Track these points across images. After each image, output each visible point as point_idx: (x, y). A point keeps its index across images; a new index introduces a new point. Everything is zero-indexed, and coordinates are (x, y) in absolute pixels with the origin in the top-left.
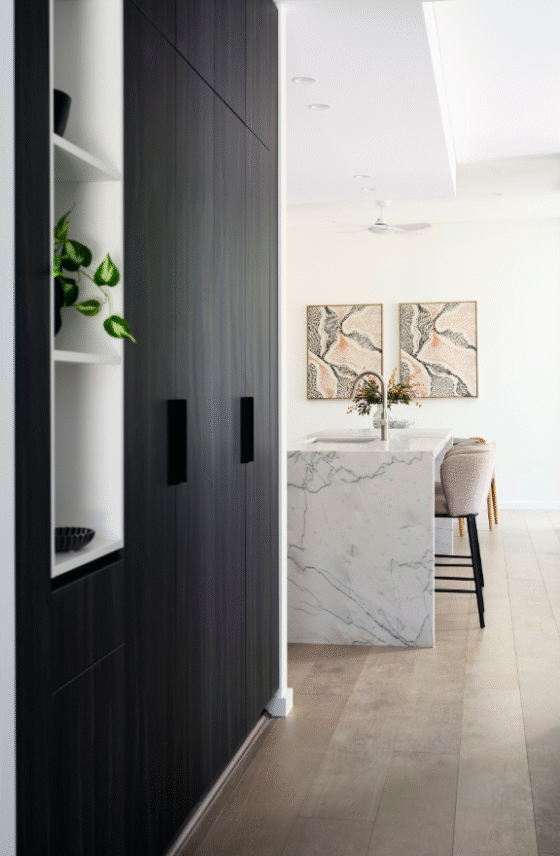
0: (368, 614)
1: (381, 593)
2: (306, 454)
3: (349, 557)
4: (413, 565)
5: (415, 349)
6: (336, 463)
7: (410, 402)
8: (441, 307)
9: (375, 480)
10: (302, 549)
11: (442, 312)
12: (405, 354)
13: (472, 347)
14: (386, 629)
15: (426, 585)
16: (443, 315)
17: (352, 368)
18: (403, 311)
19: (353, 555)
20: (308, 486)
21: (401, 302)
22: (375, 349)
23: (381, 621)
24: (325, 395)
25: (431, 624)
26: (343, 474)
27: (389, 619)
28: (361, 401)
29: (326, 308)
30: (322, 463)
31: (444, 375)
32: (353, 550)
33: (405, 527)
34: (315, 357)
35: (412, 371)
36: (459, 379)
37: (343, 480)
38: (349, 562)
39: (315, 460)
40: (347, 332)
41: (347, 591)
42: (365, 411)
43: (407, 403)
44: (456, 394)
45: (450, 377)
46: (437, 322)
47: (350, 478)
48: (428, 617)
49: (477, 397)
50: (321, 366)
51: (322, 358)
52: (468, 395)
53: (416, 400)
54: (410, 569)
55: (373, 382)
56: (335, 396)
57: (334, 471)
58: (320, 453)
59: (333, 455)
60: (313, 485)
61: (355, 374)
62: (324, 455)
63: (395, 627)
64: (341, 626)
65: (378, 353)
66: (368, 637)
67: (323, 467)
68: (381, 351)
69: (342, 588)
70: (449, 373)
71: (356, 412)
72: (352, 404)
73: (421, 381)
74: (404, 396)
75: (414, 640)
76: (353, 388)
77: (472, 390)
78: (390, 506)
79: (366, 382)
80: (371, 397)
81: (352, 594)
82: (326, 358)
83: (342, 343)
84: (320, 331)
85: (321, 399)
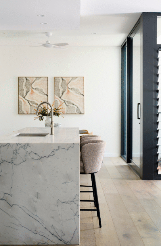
0: (46, 228)
1: (53, 218)
2: (13, 144)
3: (36, 199)
4: (69, 203)
5: (61, 95)
6: (29, 150)
7: (59, 116)
9: (49, 158)
10: (11, 195)
12: (57, 97)
14: (55, 236)
15: (75, 213)
17: (36, 102)
18: (56, 80)
19: (38, 198)
20: (14, 162)
21: (55, 76)
22: (45, 94)
23: (52, 232)
24: (25, 113)
25: (78, 232)
26: (33, 155)
27: (57, 231)
28: (40, 115)
29: (26, 78)
30: (21, 149)
31: (71, 105)
32: (38, 195)
33: (65, 183)
34: (22, 97)
35: (59, 104)
36: (78, 107)
37: (33, 158)
38: (36, 202)
39: (18, 148)
40: (34, 87)
41: (34, 217)
42: (42, 119)
43: (58, 116)
44: (76, 113)
45: (74, 106)
46: (69, 84)
47: (36, 157)
48: (77, 229)
49: (84, 114)
50: (24, 101)
51: (24, 98)
52: (81, 113)
53: (62, 115)
54: (67, 204)
55: (44, 107)
56: (29, 113)
57: (28, 154)
58: (20, 144)
59: (27, 145)
60: (16, 162)
61: (37, 104)
62: (22, 145)
63: (60, 235)
64: (32, 235)
65: (46, 96)
66: (45, 240)
67: (22, 152)
69: (32, 215)
70: (73, 104)
71: (38, 119)
72: (36, 116)
73: (63, 107)
74: (57, 113)
75: (69, 241)
76: (37, 110)
77: (82, 111)
78: (57, 172)
79: (41, 107)
80: (44, 113)
81: (37, 218)
82: (26, 98)
83: (32, 92)
84: (23, 87)
85: (24, 114)
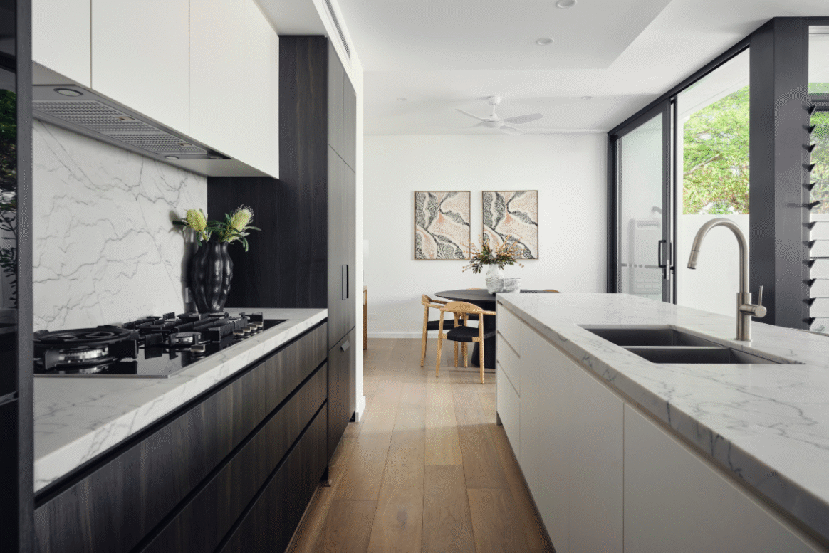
5: (494, 224)
8: (512, 194)
11: (513, 197)
12: (486, 227)
13: (534, 223)
16: (515, 199)
17: (448, 237)
18: (485, 196)
21: (484, 190)
22: (465, 223)
24: (428, 257)
29: (429, 194)
34: (422, 229)
35: (491, 240)
40: (444, 211)
42: (478, 270)
44: (523, 257)
46: (510, 204)
49: (538, 258)
50: (425, 236)
51: (426, 229)
52: (531, 258)
56: (435, 258)
61: (450, 241)
65: (467, 226)
68: (469, 225)
77: (534, 254)
80: (486, 257)
82: (429, 230)
83: (441, 219)
84: (424, 210)
85: (425, 259)
